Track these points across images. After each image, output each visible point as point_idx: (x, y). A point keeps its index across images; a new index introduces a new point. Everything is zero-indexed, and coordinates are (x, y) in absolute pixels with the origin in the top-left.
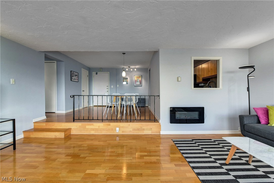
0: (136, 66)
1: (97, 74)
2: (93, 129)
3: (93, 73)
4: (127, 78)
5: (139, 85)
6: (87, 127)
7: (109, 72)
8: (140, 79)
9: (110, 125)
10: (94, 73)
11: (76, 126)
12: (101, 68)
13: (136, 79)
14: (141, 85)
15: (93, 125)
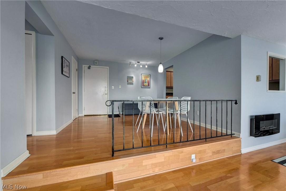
0: (147, 62)
1: (89, 68)
2: (155, 165)
3: (83, 66)
4: (132, 77)
5: (147, 86)
6: (145, 163)
7: (108, 67)
8: (148, 79)
9: (182, 152)
10: (85, 67)
11: (123, 165)
12: (97, 60)
13: (143, 79)
14: (149, 87)
15: (155, 157)
